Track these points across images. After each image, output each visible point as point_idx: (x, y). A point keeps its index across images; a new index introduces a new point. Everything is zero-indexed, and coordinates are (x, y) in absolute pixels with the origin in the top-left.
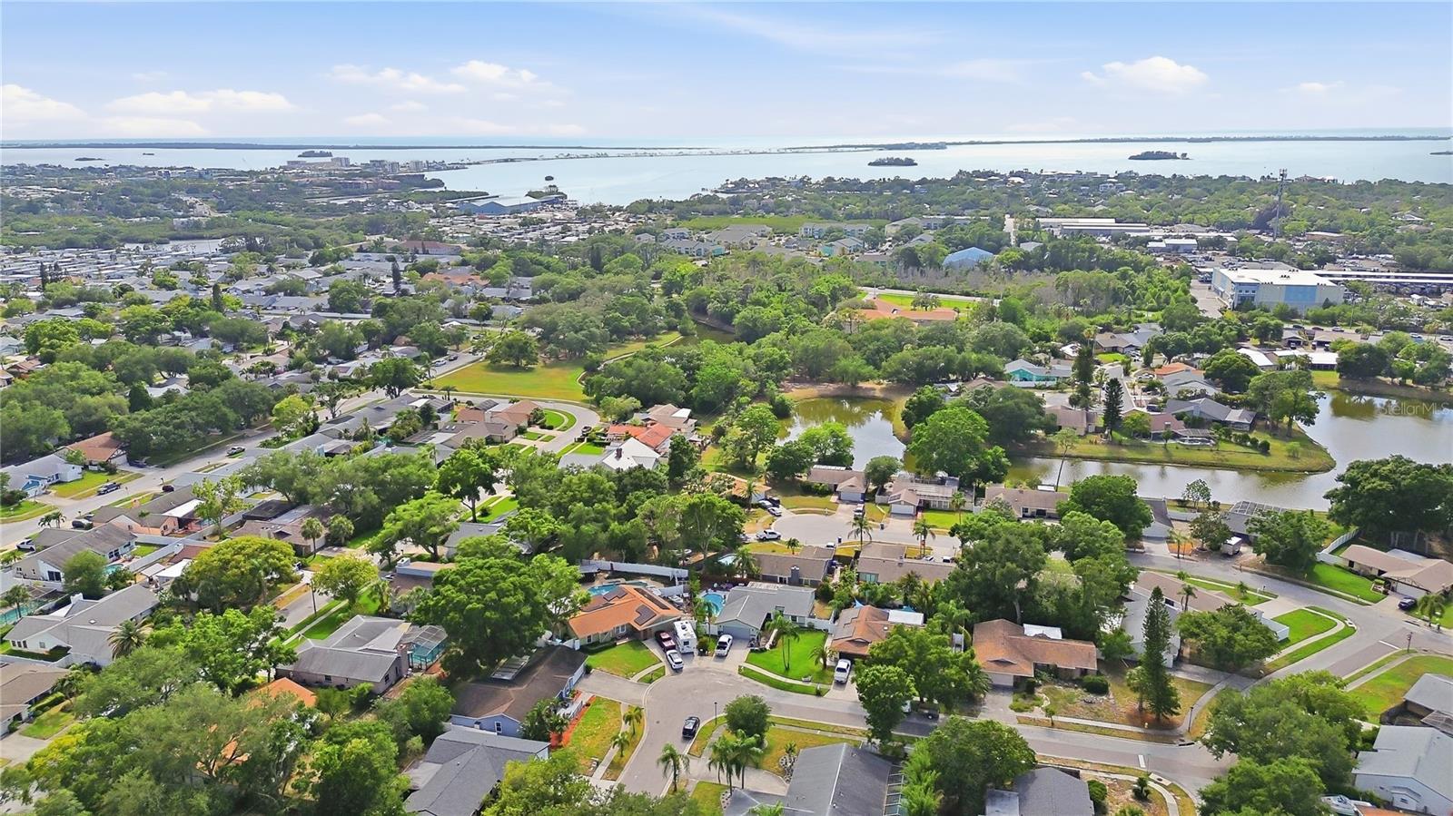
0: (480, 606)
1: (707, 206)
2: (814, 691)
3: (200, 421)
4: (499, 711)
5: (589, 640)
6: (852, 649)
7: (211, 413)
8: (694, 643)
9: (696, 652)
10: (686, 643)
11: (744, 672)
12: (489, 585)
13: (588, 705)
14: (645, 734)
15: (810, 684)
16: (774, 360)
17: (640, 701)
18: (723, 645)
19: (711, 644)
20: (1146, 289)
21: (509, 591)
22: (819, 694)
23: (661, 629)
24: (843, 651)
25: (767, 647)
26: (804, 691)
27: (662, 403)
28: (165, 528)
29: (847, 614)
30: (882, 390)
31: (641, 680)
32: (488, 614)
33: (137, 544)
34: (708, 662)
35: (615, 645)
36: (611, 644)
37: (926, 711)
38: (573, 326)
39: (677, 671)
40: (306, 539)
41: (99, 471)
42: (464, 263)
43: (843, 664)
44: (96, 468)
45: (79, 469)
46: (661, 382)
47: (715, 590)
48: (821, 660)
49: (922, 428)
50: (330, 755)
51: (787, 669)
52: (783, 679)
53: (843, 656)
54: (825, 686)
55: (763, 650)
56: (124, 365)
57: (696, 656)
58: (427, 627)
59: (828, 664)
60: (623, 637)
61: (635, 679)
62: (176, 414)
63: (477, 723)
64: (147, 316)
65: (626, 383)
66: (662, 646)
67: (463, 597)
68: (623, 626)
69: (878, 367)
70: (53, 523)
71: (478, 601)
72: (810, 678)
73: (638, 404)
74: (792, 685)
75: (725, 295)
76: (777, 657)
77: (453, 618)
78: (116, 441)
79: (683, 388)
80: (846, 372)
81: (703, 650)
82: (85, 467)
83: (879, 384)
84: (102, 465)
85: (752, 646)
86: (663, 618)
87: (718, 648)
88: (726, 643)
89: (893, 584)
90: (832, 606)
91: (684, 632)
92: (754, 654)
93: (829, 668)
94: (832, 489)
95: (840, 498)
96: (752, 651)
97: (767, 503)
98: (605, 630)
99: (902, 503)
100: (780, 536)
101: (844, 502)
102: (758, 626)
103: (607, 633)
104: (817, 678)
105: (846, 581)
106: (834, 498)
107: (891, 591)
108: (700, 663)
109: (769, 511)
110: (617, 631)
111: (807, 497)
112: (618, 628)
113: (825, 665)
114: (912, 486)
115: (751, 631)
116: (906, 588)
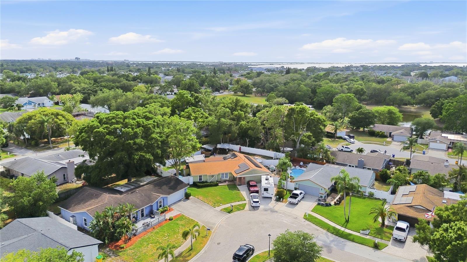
1: (336, 69)
2: (372, 245)
5: (200, 179)
6: (411, 213)
8: (272, 191)
9: (274, 198)
10: (266, 190)
11: (308, 218)
13: (171, 219)
14: (202, 251)
15: (368, 237)
17: (214, 224)
18: (295, 196)
22: (376, 247)
23: (251, 179)
24: (402, 213)
25: (332, 203)
26: (363, 243)
29: (402, 190)
31: (224, 209)
34: (282, 206)
36: (214, 184)
39: (255, 208)
43: (403, 225)
47: (301, 166)
48: (380, 219)
51: (347, 221)
52: (343, 229)
53: (401, 218)
54: (383, 242)
55: (328, 205)
57: (273, 202)
59: (386, 223)
60: (224, 181)
61: (219, 209)
63: (73, 216)
65: (283, 93)
66: (249, 190)
68: (226, 174)
72: (367, 232)
73: (287, 101)
74: (350, 234)
76: (340, 211)
81: (280, 197)
82: (57, 103)
83: (413, 107)
85: (319, 200)
86: (254, 171)
87: (291, 197)
88: (297, 195)
89: (444, 175)
90: (389, 184)
91: (267, 182)
92: (320, 207)
93: (387, 226)
94: (389, 135)
95: (393, 140)
96: (319, 204)
97: (347, 137)
98: (212, 174)
99: (438, 142)
100: (352, 151)
101: (395, 141)
102: (325, 189)
103: (213, 176)
104: (375, 233)
105: (401, 172)
106: (389, 139)
107: (442, 179)
108: (274, 206)
109: (347, 141)
110: (223, 177)
111: (372, 138)
112: (223, 174)
113: (383, 224)
114: (443, 135)
115: (321, 189)
116: (457, 177)
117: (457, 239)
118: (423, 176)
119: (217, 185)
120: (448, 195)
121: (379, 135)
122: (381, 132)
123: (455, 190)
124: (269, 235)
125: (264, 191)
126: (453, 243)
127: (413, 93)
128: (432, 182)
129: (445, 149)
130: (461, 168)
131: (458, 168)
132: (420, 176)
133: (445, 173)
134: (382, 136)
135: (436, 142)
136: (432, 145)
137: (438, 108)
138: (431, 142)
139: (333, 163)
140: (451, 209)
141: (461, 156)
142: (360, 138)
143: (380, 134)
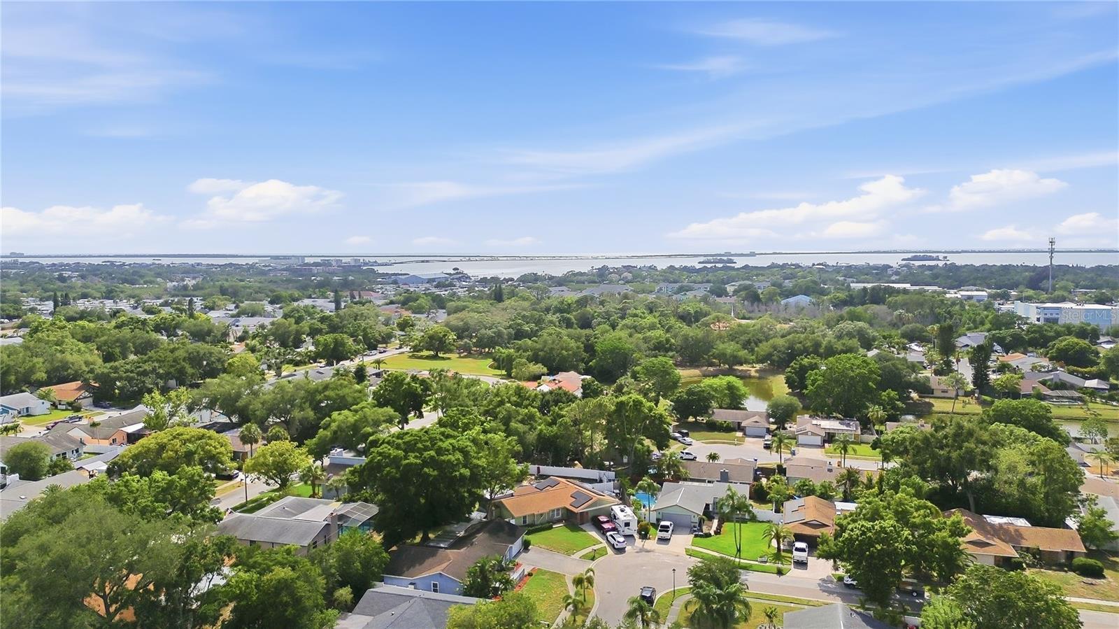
0: (418, 461)
1: (580, 277)
2: (776, 571)
3: (161, 371)
4: (437, 570)
5: (525, 522)
6: (808, 531)
7: (172, 366)
8: (634, 526)
9: (637, 534)
10: (627, 524)
11: (691, 553)
12: (428, 444)
13: (530, 575)
14: (597, 603)
15: (768, 564)
16: (661, 342)
18: (665, 529)
19: (652, 530)
20: (961, 315)
21: (448, 450)
22: (780, 572)
23: (597, 512)
24: (797, 532)
25: (712, 532)
26: (763, 570)
27: (566, 370)
28: (114, 441)
29: (789, 506)
30: (757, 371)
31: (584, 557)
32: (426, 470)
33: (85, 453)
34: (651, 544)
35: (552, 528)
36: (546, 526)
37: (910, 588)
38: (484, 325)
39: (621, 551)
40: (244, 444)
41: (66, 410)
42: (392, 302)
43: (802, 545)
44: (64, 407)
45: (48, 404)
46: (564, 352)
48: (774, 543)
49: (816, 374)
50: (248, 583)
51: (739, 550)
52: (738, 560)
53: (799, 537)
55: (708, 535)
56: (105, 343)
57: (638, 540)
58: (359, 503)
59: (782, 547)
60: (559, 521)
61: (577, 556)
62: (141, 364)
63: (411, 584)
64: (132, 318)
66: (601, 528)
67: (401, 453)
68: (558, 510)
69: (752, 351)
70: (11, 434)
71: (416, 457)
72: (765, 559)
73: (545, 370)
74: (748, 564)
75: (607, 313)
76: (725, 541)
77: (389, 473)
78: (86, 386)
79: (582, 360)
80: (724, 355)
81: (644, 533)
82: (54, 406)
83: (753, 367)
84: (70, 404)
85: (695, 531)
86: (600, 502)
87: (660, 532)
88: (668, 527)
89: (830, 482)
90: (770, 501)
91: (623, 513)
92: (698, 539)
93: (784, 551)
94: (737, 426)
95: (745, 434)
96: (696, 536)
97: (677, 435)
98: (540, 512)
99: (809, 433)
100: (696, 458)
101: (750, 436)
102: (698, 515)
103: (541, 515)
104: (773, 559)
105: (778, 483)
106: (739, 434)
107: (829, 488)
108: (643, 545)
109: (679, 441)
110: (553, 515)
111: (713, 433)
112: (553, 511)
113: (779, 548)
114: (815, 422)
115: (692, 517)
116: (845, 484)
117: (861, 535)
118: (807, 485)
119: (550, 528)
120: (840, 505)
121: (723, 427)
122: (725, 422)
123: (845, 500)
124: (674, 570)
125: (625, 526)
126: (860, 538)
127: (749, 342)
128: (818, 492)
129: (820, 444)
130: (848, 471)
131: (846, 472)
132: (804, 486)
133: (832, 479)
134: (728, 429)
135: (806, 434)
136: (802, 439)
137: (796, 373)
138: (800, 434)
139: (685, 480)
140: (850, 517)
141: (845, 454)
142: (696, 434)
143: (725, 425)
